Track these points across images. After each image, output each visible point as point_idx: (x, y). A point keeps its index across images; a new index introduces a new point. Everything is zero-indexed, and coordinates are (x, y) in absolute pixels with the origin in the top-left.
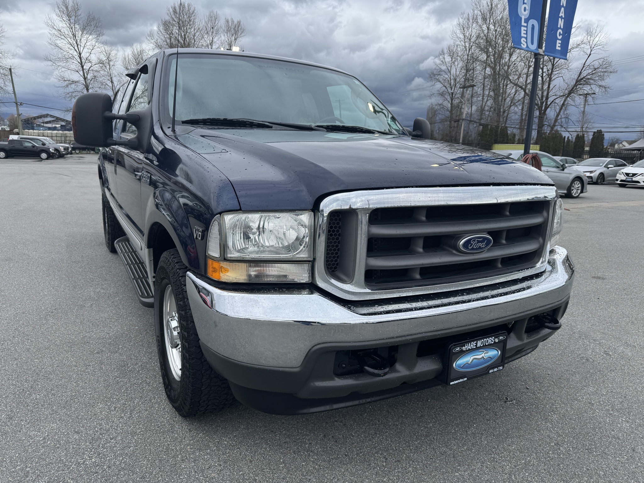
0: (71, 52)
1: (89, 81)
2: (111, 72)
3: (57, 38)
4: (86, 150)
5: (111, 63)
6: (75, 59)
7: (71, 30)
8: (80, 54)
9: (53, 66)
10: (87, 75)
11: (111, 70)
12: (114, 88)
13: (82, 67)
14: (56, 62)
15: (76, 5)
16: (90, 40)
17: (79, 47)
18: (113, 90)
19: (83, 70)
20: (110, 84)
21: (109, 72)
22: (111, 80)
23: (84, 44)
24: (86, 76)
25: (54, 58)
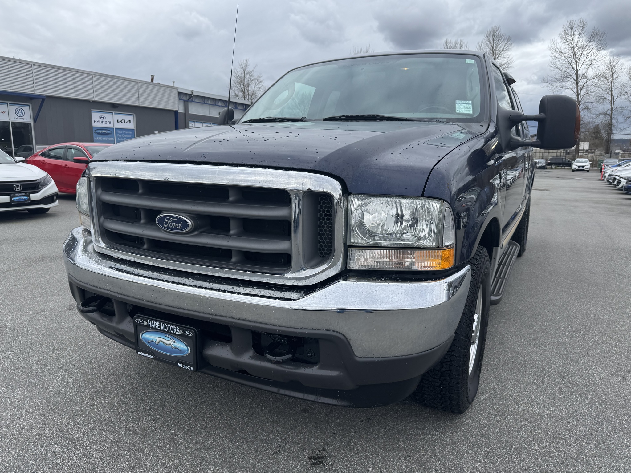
0: (568, 71)
1: (582, 97)
2: (613, 85)
3: (557, 60)
4: (561, 165)
5: (615, 76)
6: (571, 77)
7: (572, 49)
8: (577, 71)
9: (548, 87)
10: (581, 90)
11: (613, 83)
12: (613, 101)
13: (577, 84)
14: (552, 83)
15: (582, 24)
16: (590, 56)
17: (578, 64)
18: (611, 104)
19: (577, 86)
20: (610, 98)
21: (610, 85)
22: (612, 93)
23: (583, 60)
24: (579, 91)
25: (551, 79)
